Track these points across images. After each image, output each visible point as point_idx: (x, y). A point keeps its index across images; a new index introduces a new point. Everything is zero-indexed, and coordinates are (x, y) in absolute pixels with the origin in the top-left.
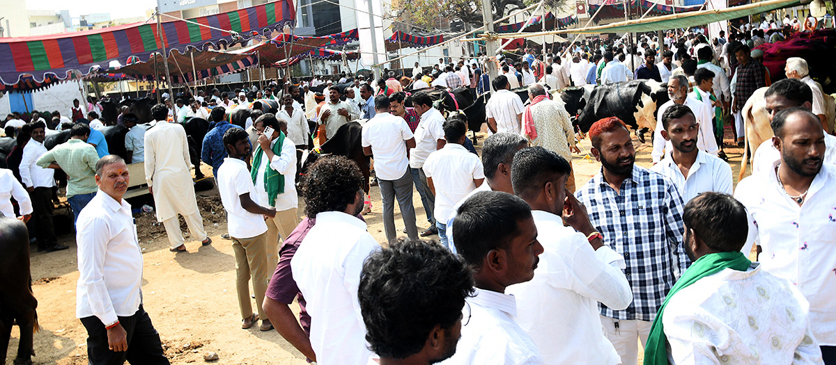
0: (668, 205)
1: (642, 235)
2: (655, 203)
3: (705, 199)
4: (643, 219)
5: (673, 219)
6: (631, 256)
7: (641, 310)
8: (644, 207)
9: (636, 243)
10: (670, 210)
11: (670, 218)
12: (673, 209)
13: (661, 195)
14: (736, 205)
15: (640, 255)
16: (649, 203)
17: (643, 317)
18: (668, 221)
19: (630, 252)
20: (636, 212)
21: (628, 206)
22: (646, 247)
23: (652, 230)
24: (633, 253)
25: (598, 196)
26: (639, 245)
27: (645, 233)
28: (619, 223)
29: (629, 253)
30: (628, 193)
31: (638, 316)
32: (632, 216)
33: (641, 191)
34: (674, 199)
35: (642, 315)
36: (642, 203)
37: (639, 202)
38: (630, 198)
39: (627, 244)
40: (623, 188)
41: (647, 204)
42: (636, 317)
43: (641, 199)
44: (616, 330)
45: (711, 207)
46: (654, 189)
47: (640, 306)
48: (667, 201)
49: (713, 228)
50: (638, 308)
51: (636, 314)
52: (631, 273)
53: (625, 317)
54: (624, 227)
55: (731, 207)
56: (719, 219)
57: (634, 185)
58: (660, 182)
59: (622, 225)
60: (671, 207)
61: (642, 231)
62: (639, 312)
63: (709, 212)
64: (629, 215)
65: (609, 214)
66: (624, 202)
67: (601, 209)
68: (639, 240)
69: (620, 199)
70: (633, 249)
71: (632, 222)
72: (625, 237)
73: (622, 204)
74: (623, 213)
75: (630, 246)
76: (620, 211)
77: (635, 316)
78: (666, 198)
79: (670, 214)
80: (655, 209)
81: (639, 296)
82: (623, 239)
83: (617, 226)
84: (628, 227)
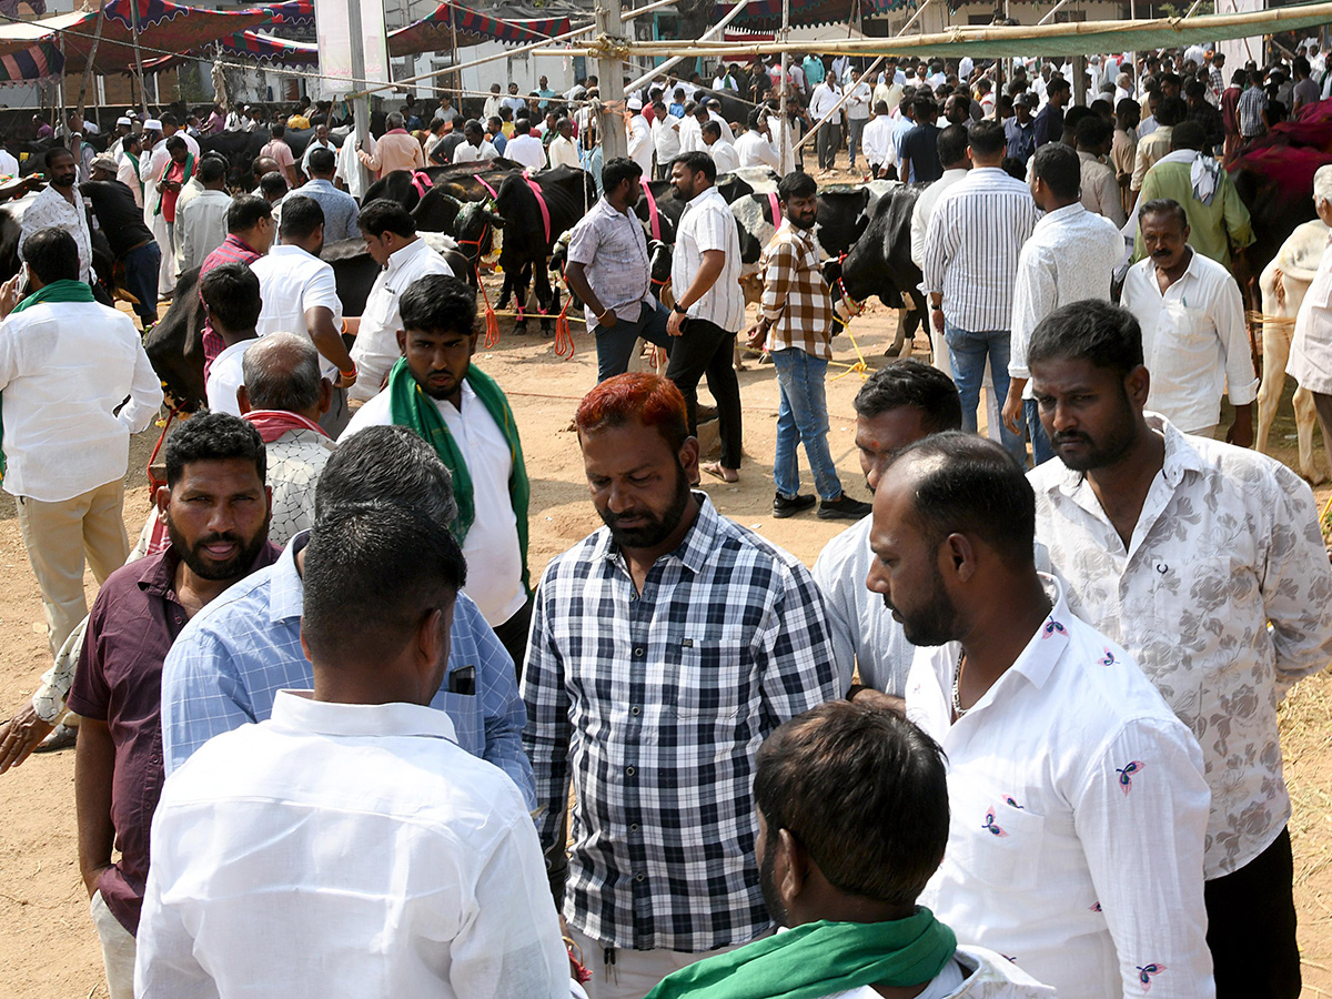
0: (769, 648)
1: (680, 723)
2: (731, 634)
3: (827, 728)
4: (689, 677)
5: (781, 686)
6: (642, 777)
7: (670, 924)
8: (697, 644)
9: (662, 743)
10: (773, 662)
11: (772, 681)
12: (785, 658)
13: (753, 617)
14: (915, 745)
15: (668, 778)
16: (713, 635)
17: (676, 942)
18: (767, 689)
19: (642, 764)
20: (674, 653)
21: (658, 632)
22: (687, 756)
23: (709, 711)
24: (648, 770)
25: (593, 588)
26: (668, 750)
27: (688, 717)
28: (626, 679)
29: (637, 769)
30: (665, 597)
31: (663, 940)
32: (661, 666)
33: (701, 594)
34: (791, 629)
35: (671, 937)
36: (696, 631)
37: (689, 626)
38: (666, 610)
39: (636, 742)
40: (655, 577)
41: (709, 635)
42: (657, 944)
43: (696, 620)
44: (608, 971)
45: (846, 757)
46: (738, 595)
47: (668, 911)
48: (767, 637)
49: (850, 827)
50: (663, 918)
51: (657, 935)
52: (641, 824)
53: (630, 942)
54: (638, 693)
55: (904, 752)
56: (868, 795)
57: (687, 575)
58: (761, 577)
59: (632, 686)
60: (777, 652)
61: (681, 710)
62: (663, 931)
63: (839, 773)
64: (656, 660)
65: (606, 648)
66: (649, 620)
67: (590, 629)
68: (668, 736)
69: (641, 609)
70: (649, 758)
71: (660, 681)
72: (634, 721)
73: (642, 625)
74: (640, 652)
75: (642, 749)
76: (634, 645)
77: (652, 941)
78: (768, 627)
79: (774, 672)
80: (730, 651)
81: (666, 885)
82: (629, 726)
83: (621, 685)
84: (648, 694)
